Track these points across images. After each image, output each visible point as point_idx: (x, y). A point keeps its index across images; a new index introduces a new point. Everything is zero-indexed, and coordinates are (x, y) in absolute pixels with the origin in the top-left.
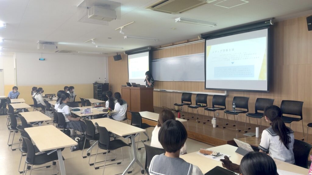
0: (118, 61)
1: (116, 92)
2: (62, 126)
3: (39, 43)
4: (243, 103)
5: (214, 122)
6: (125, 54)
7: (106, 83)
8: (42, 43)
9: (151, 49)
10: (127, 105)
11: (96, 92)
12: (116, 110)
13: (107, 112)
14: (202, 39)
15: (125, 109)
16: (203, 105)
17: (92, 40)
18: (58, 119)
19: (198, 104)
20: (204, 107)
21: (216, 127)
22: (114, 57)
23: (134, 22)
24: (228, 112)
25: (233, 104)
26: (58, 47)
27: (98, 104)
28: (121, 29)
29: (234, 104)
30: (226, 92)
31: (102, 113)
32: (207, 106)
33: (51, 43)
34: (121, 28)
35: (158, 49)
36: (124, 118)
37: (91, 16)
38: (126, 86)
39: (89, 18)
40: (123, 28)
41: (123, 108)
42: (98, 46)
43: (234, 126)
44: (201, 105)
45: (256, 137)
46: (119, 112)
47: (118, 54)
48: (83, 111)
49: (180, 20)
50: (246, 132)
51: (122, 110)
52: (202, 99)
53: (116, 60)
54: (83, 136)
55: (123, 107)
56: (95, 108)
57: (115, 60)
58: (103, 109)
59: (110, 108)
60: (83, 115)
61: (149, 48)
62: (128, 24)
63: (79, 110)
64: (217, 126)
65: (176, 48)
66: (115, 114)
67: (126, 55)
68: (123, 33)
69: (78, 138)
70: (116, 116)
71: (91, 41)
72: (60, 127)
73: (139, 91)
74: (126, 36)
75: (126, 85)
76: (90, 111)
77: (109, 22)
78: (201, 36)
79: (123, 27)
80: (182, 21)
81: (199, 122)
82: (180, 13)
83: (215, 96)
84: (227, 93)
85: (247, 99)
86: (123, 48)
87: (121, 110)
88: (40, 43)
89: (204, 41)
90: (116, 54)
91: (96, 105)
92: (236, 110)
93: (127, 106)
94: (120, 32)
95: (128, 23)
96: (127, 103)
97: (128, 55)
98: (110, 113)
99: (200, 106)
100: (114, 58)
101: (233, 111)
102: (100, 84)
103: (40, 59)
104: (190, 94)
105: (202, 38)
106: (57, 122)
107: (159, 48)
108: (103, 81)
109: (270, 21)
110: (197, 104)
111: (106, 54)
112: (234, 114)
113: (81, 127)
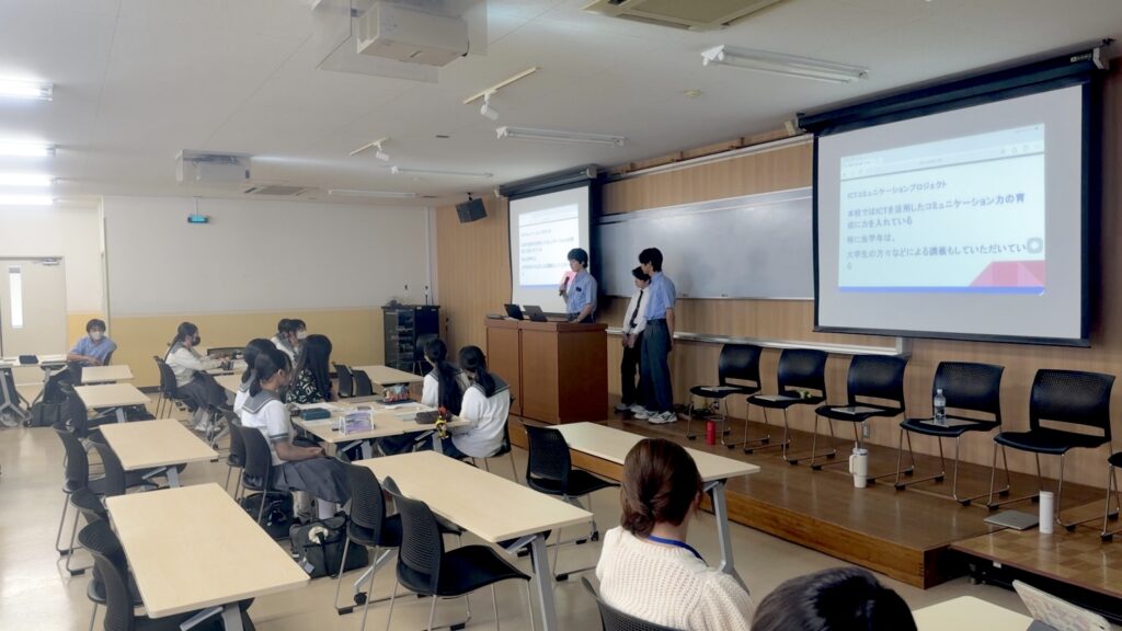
0: (473, 223)
1: (466, 345)
2: (257, 478)
3: (181, 161)
4: (978, 387)
5: (857, 464)
6: (497, 195)
7: (430, 303)
8: (193, 160)
9: (599, 175)
10: (511, 395)
11: (393, 337)
12: (466, 418)
13: (434, 426)
14: (800, 131)
15: (503, 412)
16: (807, 393)
17: (377, 143)
18: (245, 453)
19: (788, 388)
20: (814, 400)
21: (867, 486)
22: (457, 206)
23: (538, 68)
24: (915, 425)
25: (935, 394)
26: (252, 175)
27: (398, 390)
28: (486, 98)
29: (939, 391)
30: (899, 341)
31: (414, 427)
32: (824, 398)
33: (226, 159)
34: (487, 93)
35: (624, 175)
36: (498, 446)
37: (368, 43)
38: (502, 318)
39: (363, 52)
40: (492, 95)
41: (494, 410)
42: (400, 170)
43: (939, 480)
44: (798, 395)
45: (1038, 534)
46: (481, 425)
47: (474, 198)
48: (341, 421)
49: (721, 57)
50: (994, 510)
51: (491, 414)
52: (805, 372)
53: (466, 221)
54: (341, 520)
55: (495, 406)
56: (387, 407)
57: (461, 221)
58: (418, 411)
59: (443, 409)
60: (342, 437)
61: (588, 174)
62: (513, 79)
63: (325, 415)
64: (870, 483)
65: (695, 170)
66: (464, 432)
67: (505, 199)
68: (494, 116)
69: (320, 529)
70: (465, 438)
71: (374, 149)
72: (253, 485)
73: (553, 339)
74: (504, 125)
75: (505, 313)
76: (366, 422)
77: (439, 68)
78: (800, 120)
79: (492, 90)
80: (729, 59)
81: (794, 463)
82: (726, 24)
83: (857, 360)
84: (905, 345)
85: (995, 373)
86: (491, 175)
87: (489, 414)
88: (185, 159)
89: (812, 141)
90: (465, 199)
91: (392, 393)
92: (948, 417)
93: (512, 400)
94: (484, 109)
95: (513, 76)
96: (509, 388)
97: (509, 200)
98: (443, 428)
99: (796, 399)
100: (458, 211)
101: (936, 423)
102: (408, 307)
103: (190, 220)
104: (756, 351)
105: (801, 127)
106: (242, 464)
107: (628, 172)
108: (417, 297)
109: (1091, 51)
110: (782, 392)
111: (428, 197)
112: (939, 435)
113: (333, 485)
